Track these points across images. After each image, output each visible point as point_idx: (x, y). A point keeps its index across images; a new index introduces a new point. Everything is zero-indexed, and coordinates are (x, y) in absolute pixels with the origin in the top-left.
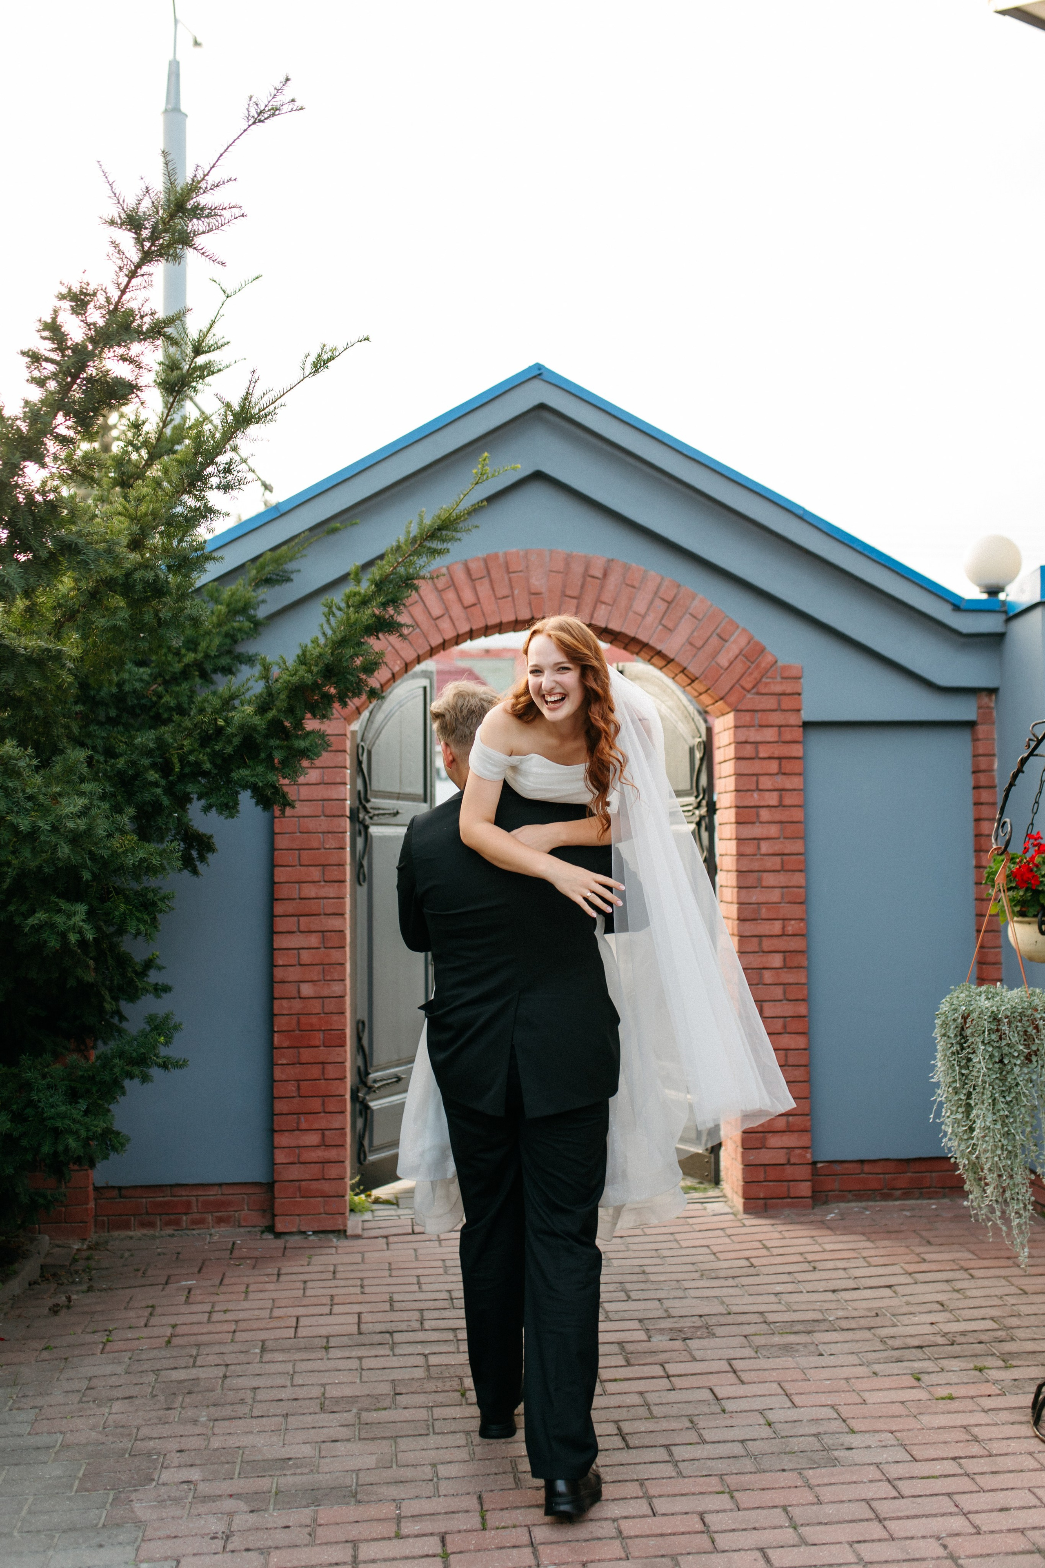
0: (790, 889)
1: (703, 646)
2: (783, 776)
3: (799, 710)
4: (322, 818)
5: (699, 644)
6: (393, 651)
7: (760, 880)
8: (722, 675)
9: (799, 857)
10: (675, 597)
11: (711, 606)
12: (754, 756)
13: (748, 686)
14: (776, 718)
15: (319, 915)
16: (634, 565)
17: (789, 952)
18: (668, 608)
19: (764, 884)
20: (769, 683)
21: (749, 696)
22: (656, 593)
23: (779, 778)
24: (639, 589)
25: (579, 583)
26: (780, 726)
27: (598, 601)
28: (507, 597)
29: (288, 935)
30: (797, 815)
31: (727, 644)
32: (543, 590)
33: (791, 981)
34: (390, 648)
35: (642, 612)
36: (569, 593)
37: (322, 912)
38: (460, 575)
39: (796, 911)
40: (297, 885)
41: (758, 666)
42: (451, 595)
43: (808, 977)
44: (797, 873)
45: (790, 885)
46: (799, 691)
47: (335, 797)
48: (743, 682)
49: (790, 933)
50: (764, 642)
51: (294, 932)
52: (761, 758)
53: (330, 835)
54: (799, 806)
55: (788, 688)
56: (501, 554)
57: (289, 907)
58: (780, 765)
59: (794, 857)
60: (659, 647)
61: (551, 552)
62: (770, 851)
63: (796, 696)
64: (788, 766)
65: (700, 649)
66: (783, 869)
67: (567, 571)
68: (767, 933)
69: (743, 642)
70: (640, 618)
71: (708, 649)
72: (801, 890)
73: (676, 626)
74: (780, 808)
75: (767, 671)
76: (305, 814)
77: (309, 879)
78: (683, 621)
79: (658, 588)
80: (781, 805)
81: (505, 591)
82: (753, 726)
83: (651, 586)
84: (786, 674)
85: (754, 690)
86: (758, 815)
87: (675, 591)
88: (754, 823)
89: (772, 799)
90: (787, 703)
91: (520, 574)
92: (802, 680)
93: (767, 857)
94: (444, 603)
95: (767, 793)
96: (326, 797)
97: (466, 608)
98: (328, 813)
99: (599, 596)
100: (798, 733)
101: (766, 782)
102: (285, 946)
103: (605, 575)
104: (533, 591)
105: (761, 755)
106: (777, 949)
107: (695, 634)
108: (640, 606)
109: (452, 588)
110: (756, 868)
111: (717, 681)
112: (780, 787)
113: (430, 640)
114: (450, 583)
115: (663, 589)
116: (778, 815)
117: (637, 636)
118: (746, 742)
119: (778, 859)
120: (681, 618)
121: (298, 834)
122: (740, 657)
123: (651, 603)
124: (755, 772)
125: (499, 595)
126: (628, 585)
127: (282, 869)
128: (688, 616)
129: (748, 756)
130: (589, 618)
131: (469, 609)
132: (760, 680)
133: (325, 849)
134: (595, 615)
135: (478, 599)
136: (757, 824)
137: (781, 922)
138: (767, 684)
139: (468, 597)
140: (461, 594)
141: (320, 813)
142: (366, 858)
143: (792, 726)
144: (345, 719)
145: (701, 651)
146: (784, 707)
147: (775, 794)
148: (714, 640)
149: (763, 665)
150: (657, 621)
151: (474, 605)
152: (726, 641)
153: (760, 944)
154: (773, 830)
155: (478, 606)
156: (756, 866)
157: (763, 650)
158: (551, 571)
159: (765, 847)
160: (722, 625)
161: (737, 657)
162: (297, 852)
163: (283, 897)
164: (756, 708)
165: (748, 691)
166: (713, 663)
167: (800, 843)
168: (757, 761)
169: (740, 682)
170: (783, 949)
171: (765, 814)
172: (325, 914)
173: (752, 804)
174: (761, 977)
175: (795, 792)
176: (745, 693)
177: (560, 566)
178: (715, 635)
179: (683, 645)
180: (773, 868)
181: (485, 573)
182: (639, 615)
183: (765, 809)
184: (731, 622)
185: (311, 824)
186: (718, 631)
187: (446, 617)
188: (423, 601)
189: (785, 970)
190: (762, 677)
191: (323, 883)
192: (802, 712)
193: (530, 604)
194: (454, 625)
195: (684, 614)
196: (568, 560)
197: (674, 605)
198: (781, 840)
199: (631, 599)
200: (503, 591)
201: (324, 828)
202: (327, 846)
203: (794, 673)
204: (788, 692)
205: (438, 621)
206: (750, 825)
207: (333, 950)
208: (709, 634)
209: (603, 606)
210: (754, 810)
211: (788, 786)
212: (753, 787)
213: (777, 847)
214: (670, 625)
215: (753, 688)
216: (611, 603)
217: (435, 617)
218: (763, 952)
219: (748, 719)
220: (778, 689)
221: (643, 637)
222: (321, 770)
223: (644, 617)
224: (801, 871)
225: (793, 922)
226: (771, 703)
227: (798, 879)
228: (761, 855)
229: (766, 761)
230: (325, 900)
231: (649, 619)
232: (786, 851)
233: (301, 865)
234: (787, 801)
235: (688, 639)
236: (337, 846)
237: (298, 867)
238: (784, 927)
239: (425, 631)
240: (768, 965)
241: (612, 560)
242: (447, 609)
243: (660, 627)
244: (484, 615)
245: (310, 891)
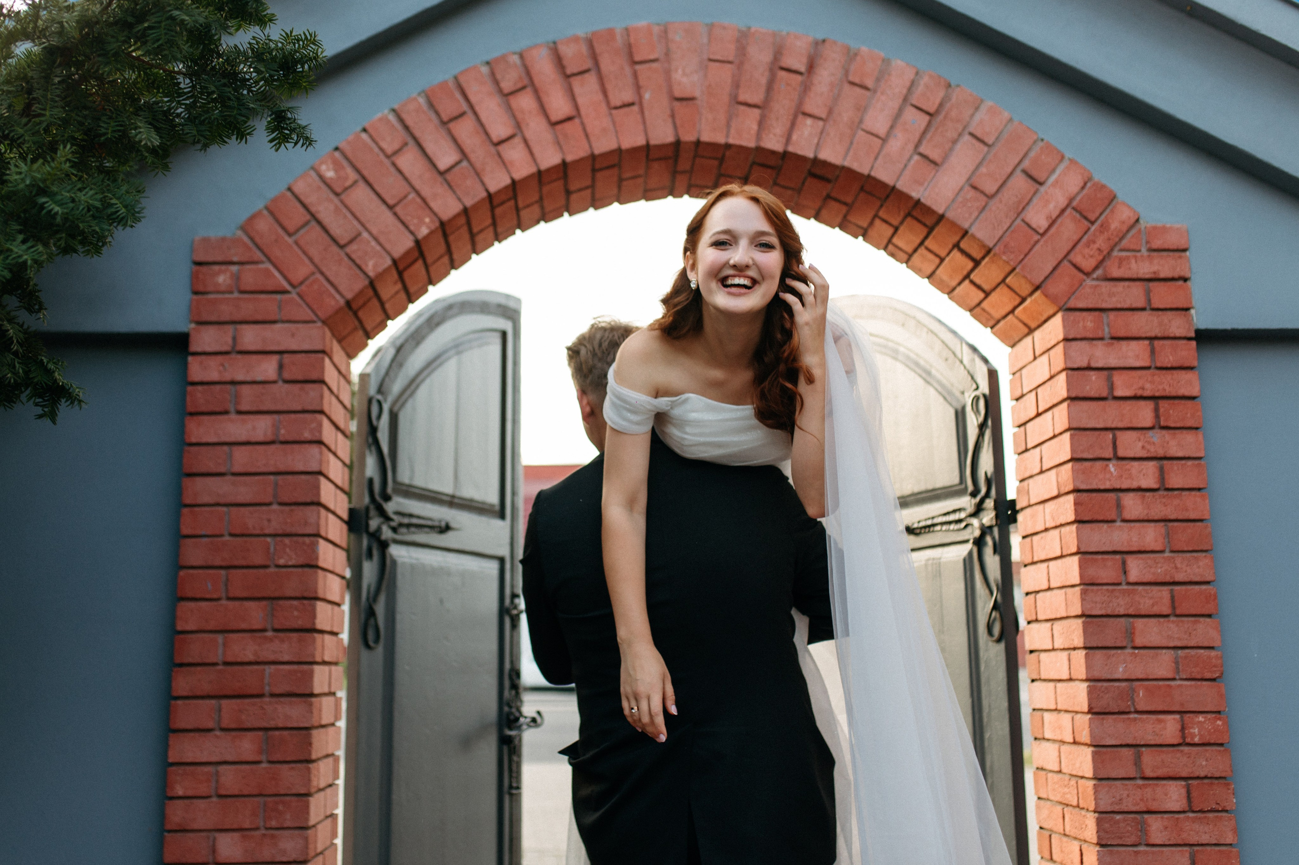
0: (1193, 652)
1: (998, 191)
2: (1164, 432)
3: (1187, 309)
4: (275, 507)
5: (990, 188)
6: (418, 200)
7: (1130, 633)
8: (1037, 242)
9: (1204, 587)
10: (941, 105)
11: (1011, 120)
12: (1104, 394)
13: (1087, 264)
14: (1145, 323)
15: (261, 696)
16: (864, 49)
17: (1198, 778)
18: (929, 124)
19: (1139, 642)
20: (1128, 258)
21: (1089, 282)
22: (905, 99)
23: (1156, 436)
24: (875, 91)
25: (764, 81)
26: (1151, 339)
27: (800, 112)
28: (632, 104)
29: (197, 735)
30: (1192, 505)
31: (1042, 189)
32: (697, 93)
33: (1205, 839)
34: (412, 195)
35: (882, 130)
36: (743, 97)
37: (267, 689)
38: (544, 68)
39: (1204, 695)
40: (220, 638)
41: (1104, 227)
42: (525, 102)
43: (1235, 831)
44: (1202, 619)
45: (1192, 644)
46: (1187, 275)
47: (300, 467)
48: (1077, 258)
49: (1196, 740)
50: (1113, 185)
51: (209, 730)
52: (1116, 398)
53: (287, 541)
54: (1199, 489)
55: (1165, 266)
56: (618, 31)
57: (202, 681)
58: (1156, 410)
59: (1197, 587)
60: (915, 193)
61: (711, 27)
62: (1148, 578)
63: (1181, 283)
64: (1174, 414)
65: (991, 197)
66: (1175, 613)
67: (739, 60)
68: (1151, 739)
69: (1073, 184)
70: (879, 142)
71: (1009, 196)
72: (1213, 653)
73: (946, 157)
74: (1161, 493)
75: (1121, 239)
76: (241, 499)
77: (244, 626)
78: (958, 146)
79: (910, 90)
80: (1164, 488)
81: (628, 95)
82: (1102, 339)
83: (897, 84)
84: (1157, 244)
85: (1099, 272)
86: (1119, 506)
87: (941, 94)
88: (1113, 521)
89: (1146, 476)
90: (1163, 295)
91: (654, 65)
92: (1188, 253)
93: (1140, 588)
94: (514, 116)
95: (1135, 464)
96: (282, 468)
97: (554, 124)
98: (286, 499)
99: (800, 103)
100: (1187, 352)
101: (1130, 444)
102: (189, 757)
103: (811, 67)
104: (678, 94)
105: (1119, 393)
106: (1171, 774)
107: (983, 170)
108: (878, 121)
109: (529, 90)
110: (1122, 612)
111: (1026, 255)
112: (1161, 453)
113: (487, 180)
114: (526, 81)
115: (920, 89)
116: (1160, 507)
117: (873, 174)
118: (1089, 368)
119: (1165, 592)
120: (955, 142)
121: (227, 538)
122: (1069, 210)
123: (900, 111)
124: (1109, 425)
125: (616, 101)
126: (852, 84)
127: (192, 604)
128: (966, 138)
129: (1093, 394)
130: (784, 140)
131: (559, 127)
132: (1109, 254)
133: (278, 566)
134: (794, 137)
135: (577, 107)
136: (1118, 524)
137: (1177, 716)
138: (1121, 260)
139: (559, 106)
140: (545, 99)
141: (267, 501)
142: (382, 599)
143: (1175, 338)
144: (324, 322)
145: (996, 200)
146: (1156, 304)
147: (1151, 467)
148: (1019, 182)
149: (1114, 225)
150: (911, 147)
151: (569, 119)
152: (1041, 184)
153: (1138, 762)
154: (1151, 536)
155: (577, 121)
156: (1120, 605)
157: (1113, 198)
158: (711, 60)
159: (1136, 569)
160: (1032, 154)
161: (1063, 211)
162: (223, 572)
163: (191, 660)
164: (1104, 306)
165: (1088, 274)
166: (1018, 221)
167: (1203, 561)
168: (1111, 403)
169: (1071, 257)
170: (1184, 774)
171: (1133, 505)
172: (273, 695)
173: (1108, 486)
174: (1143, 829)
175: (1190, 463)
176: (1081, 275)
177: (729, 51)
178: (1018, 172)
179: (961, 189)
180: (1156, 610)
181: (589, 64)
182: (877, 136)
183: (1131, 495)
184: (1049, 148)
185: (251, 519)
186: (1026, 164)
187: (517, 140)
188: (475, 113)
189: (1191, 815)
190: (1112, 250)
191: (270, 634)
192: (1193, 312)
193: (673, 116)
194: (531, 153)
195: (960, 135)
196: (743, 39)
197: (941, 117)
198: (1167, 554)
199: (862, 109)
200: (622, 93)
201: (275, 526)
202: (282, 562)
203: (1172, 241)
204: (1162, 275)
205: (505, 149)
206: (1105, 526)
207: (285, 767)
208: (1009, 170)
209: (809, 121)
210: (1112, 495)
211: (1175, 451)
212: (1108, 453)
213: (1160, 569)
214: (935, 155)
215: (1096, 268)
216: (824, 116)
217: (495, 139)
218: (1144, 778)
219: (1089, 324)
220: (1144, 269)
221: (884, 174)
222: (276, 417)
223: (884, 140)
224: (1209, 616)
225: (1201, 718)
226: (1134, 295)
227: (1203, 632)
228: (1128, 584)
229: (1127, 406)
230: (269, 670)
231: (895, 145)
232: (1180, 577)
233: (229, 599)
234: (1175, 480)
235: (969, 179)
236: (301, 561)
237: (224, 602)
238: (1183, 729)
239: (478, 165)
240: (1154, 806)
241: (824, 41)
242: (518, 125)
243: (916, 157)
244: (587, 136)
245: (245, 648)
